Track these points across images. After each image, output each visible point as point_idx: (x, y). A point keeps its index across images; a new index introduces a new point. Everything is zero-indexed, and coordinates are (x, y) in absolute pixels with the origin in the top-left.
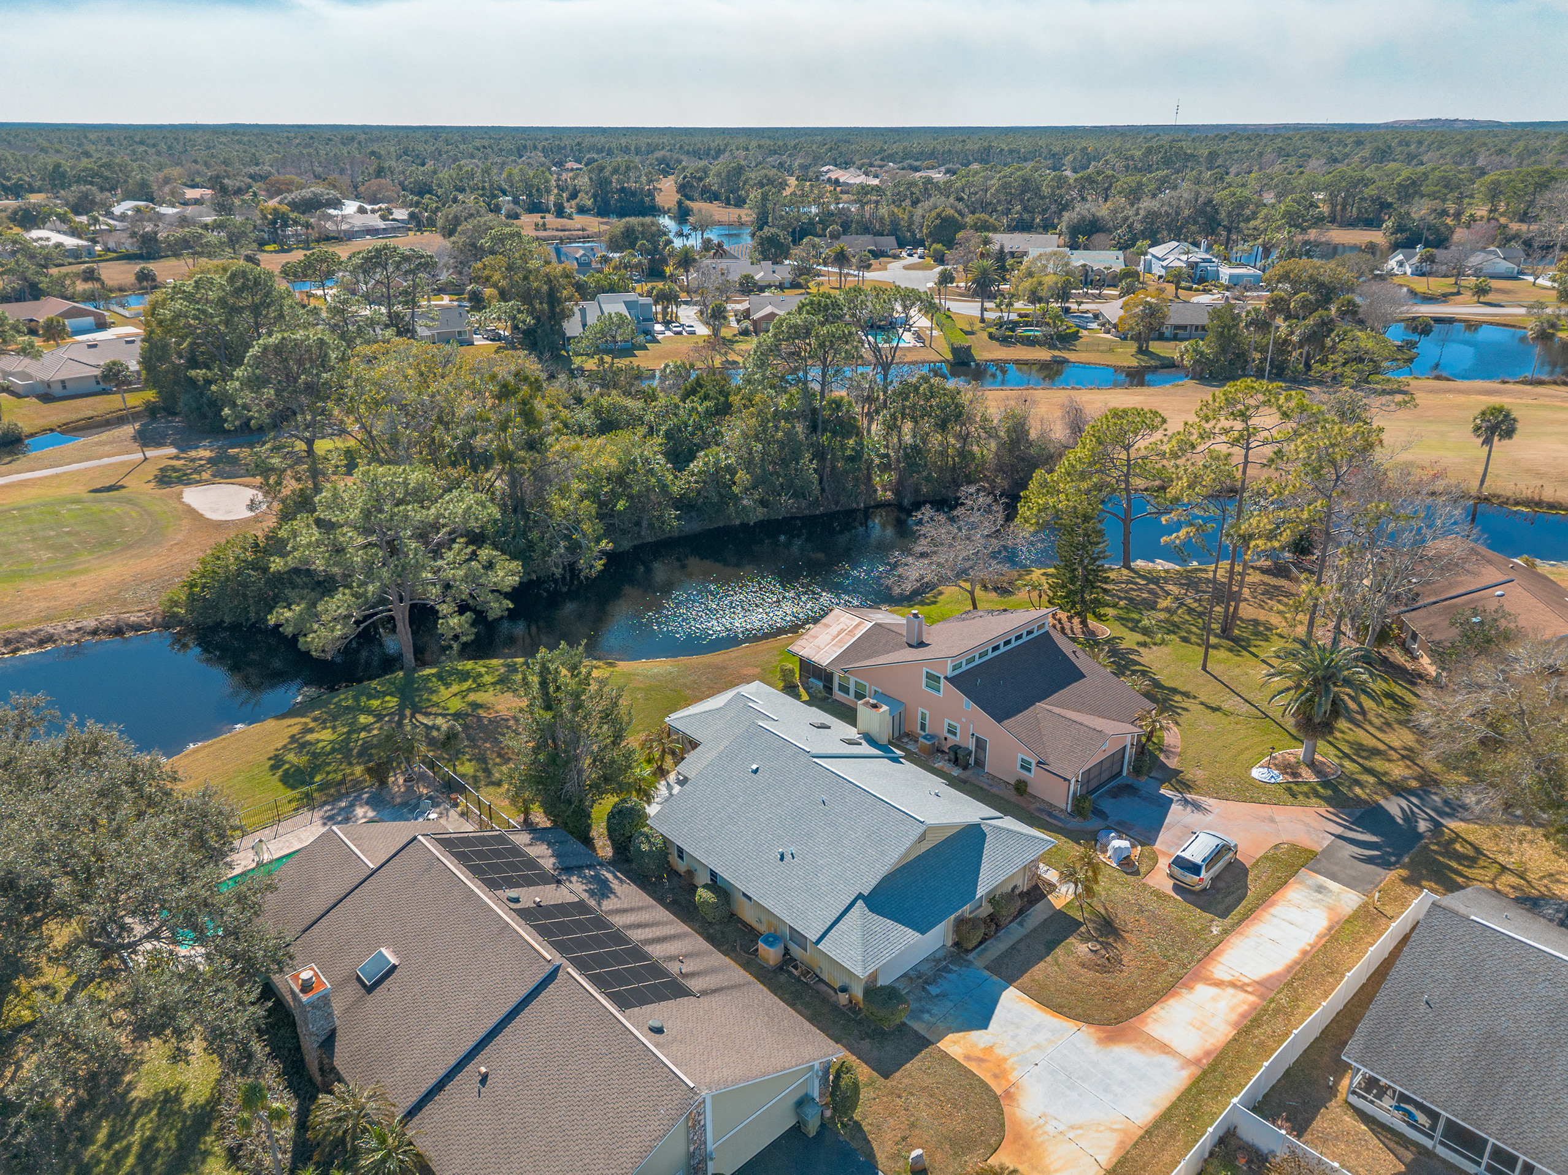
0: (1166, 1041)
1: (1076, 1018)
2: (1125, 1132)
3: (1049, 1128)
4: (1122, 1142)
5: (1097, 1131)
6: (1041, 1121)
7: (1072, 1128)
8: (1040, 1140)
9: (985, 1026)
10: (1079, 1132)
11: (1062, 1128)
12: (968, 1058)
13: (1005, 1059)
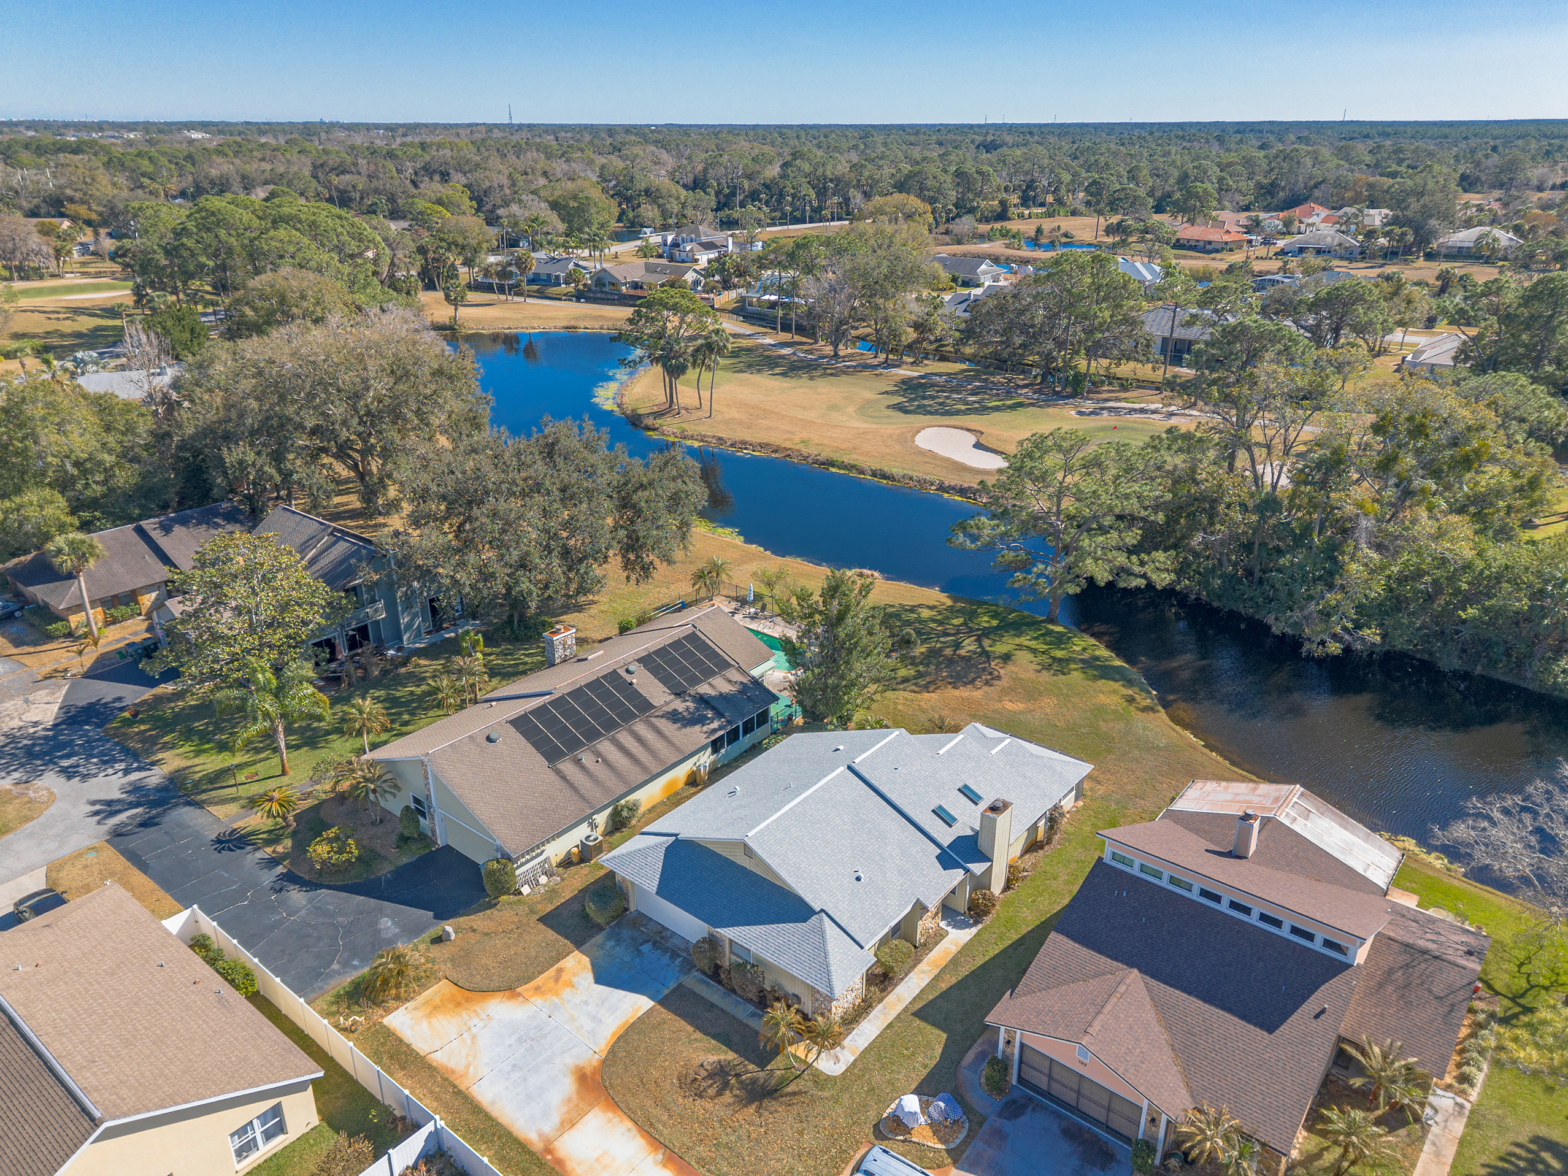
0: (579, 1126)
1: (612, 1051)
2: (465, 1075)
3: (475, 1021)
4: (453, 1072)
5: (468, 1055)
6: (483, 1016)
7: (474, 1037)
8: (464, 1014)
9: (598, 980)
10: (469, 1042)
11: (474, 1030)
12: (560, 970)
13: (557, 995)
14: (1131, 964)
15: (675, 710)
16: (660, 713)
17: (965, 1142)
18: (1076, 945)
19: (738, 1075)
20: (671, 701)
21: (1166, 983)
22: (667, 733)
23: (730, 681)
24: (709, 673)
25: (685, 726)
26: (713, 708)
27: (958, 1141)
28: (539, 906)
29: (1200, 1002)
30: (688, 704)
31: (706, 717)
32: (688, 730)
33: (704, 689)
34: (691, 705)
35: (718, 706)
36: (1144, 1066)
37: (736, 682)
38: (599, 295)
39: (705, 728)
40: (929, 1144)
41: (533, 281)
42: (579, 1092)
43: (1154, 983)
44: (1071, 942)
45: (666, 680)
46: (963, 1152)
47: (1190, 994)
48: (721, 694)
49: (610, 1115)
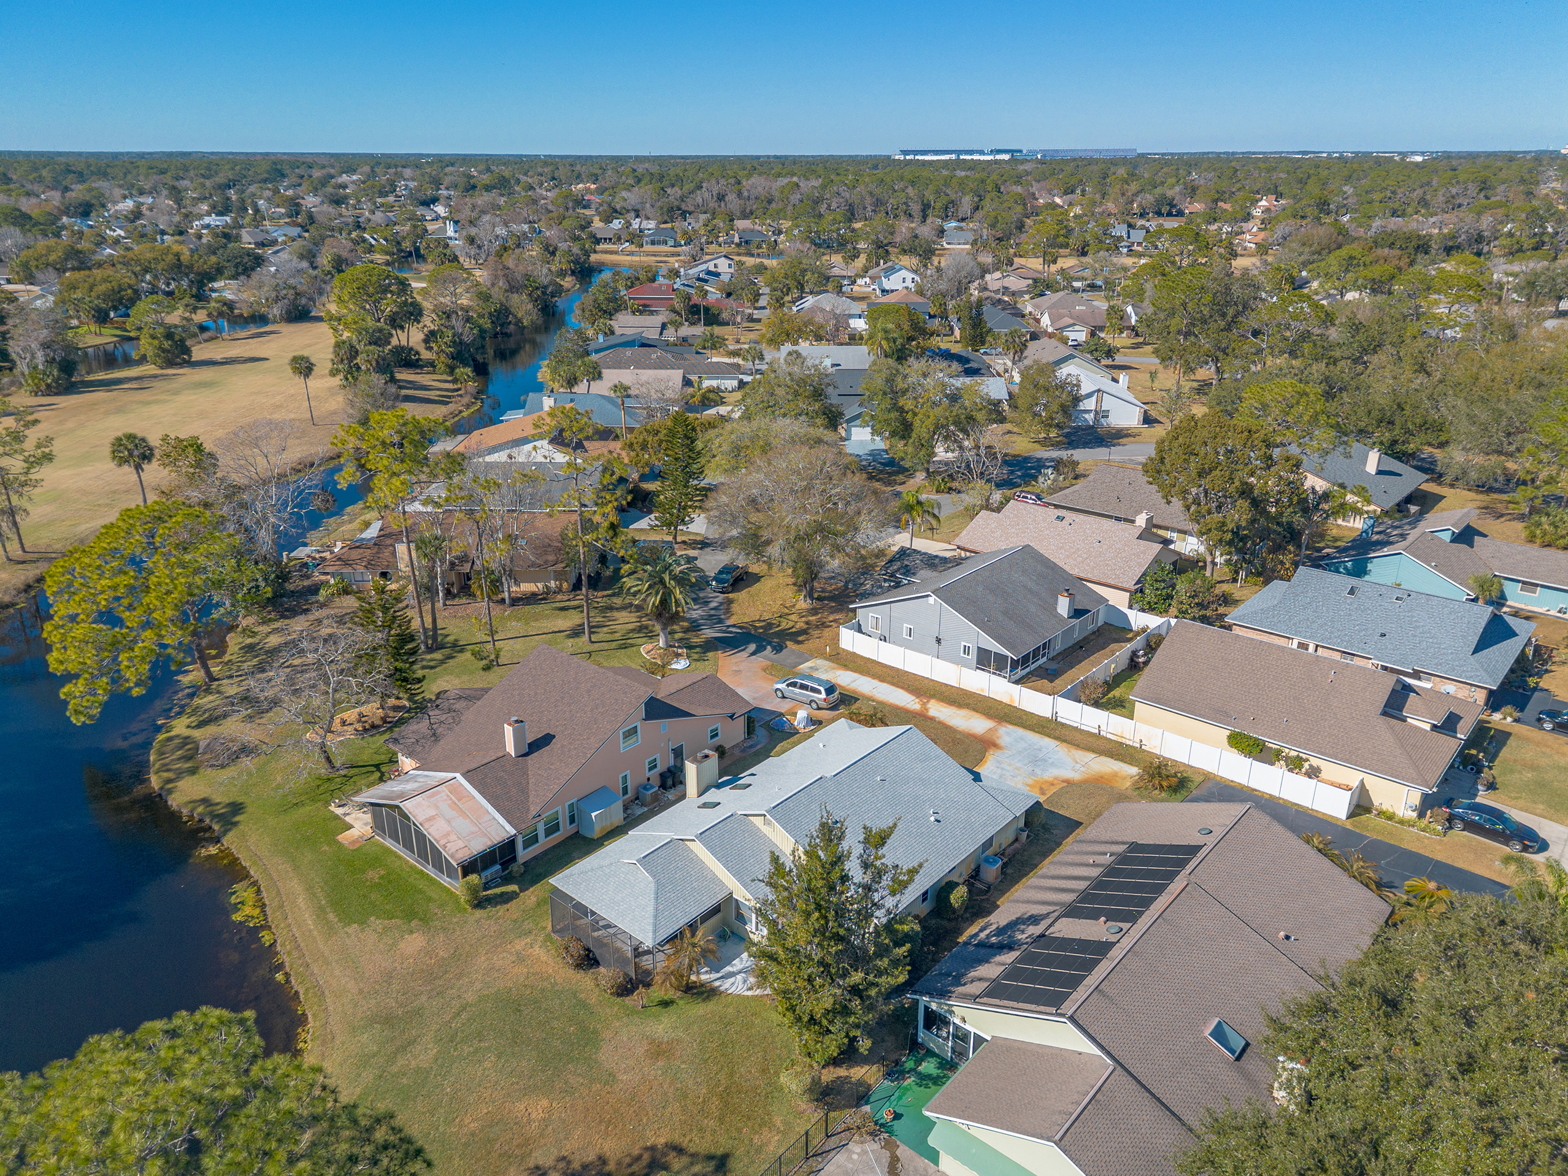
20: (1047, 929)
24: (1012, 973)
25: (1018, 919)
26: (992, 946)
30: (1024, 936)
31: (997, 935)
34: (1020, 936)
35: (988, 950)
37: (972, 981)
45: (1065, 943)
48: (987, 961)
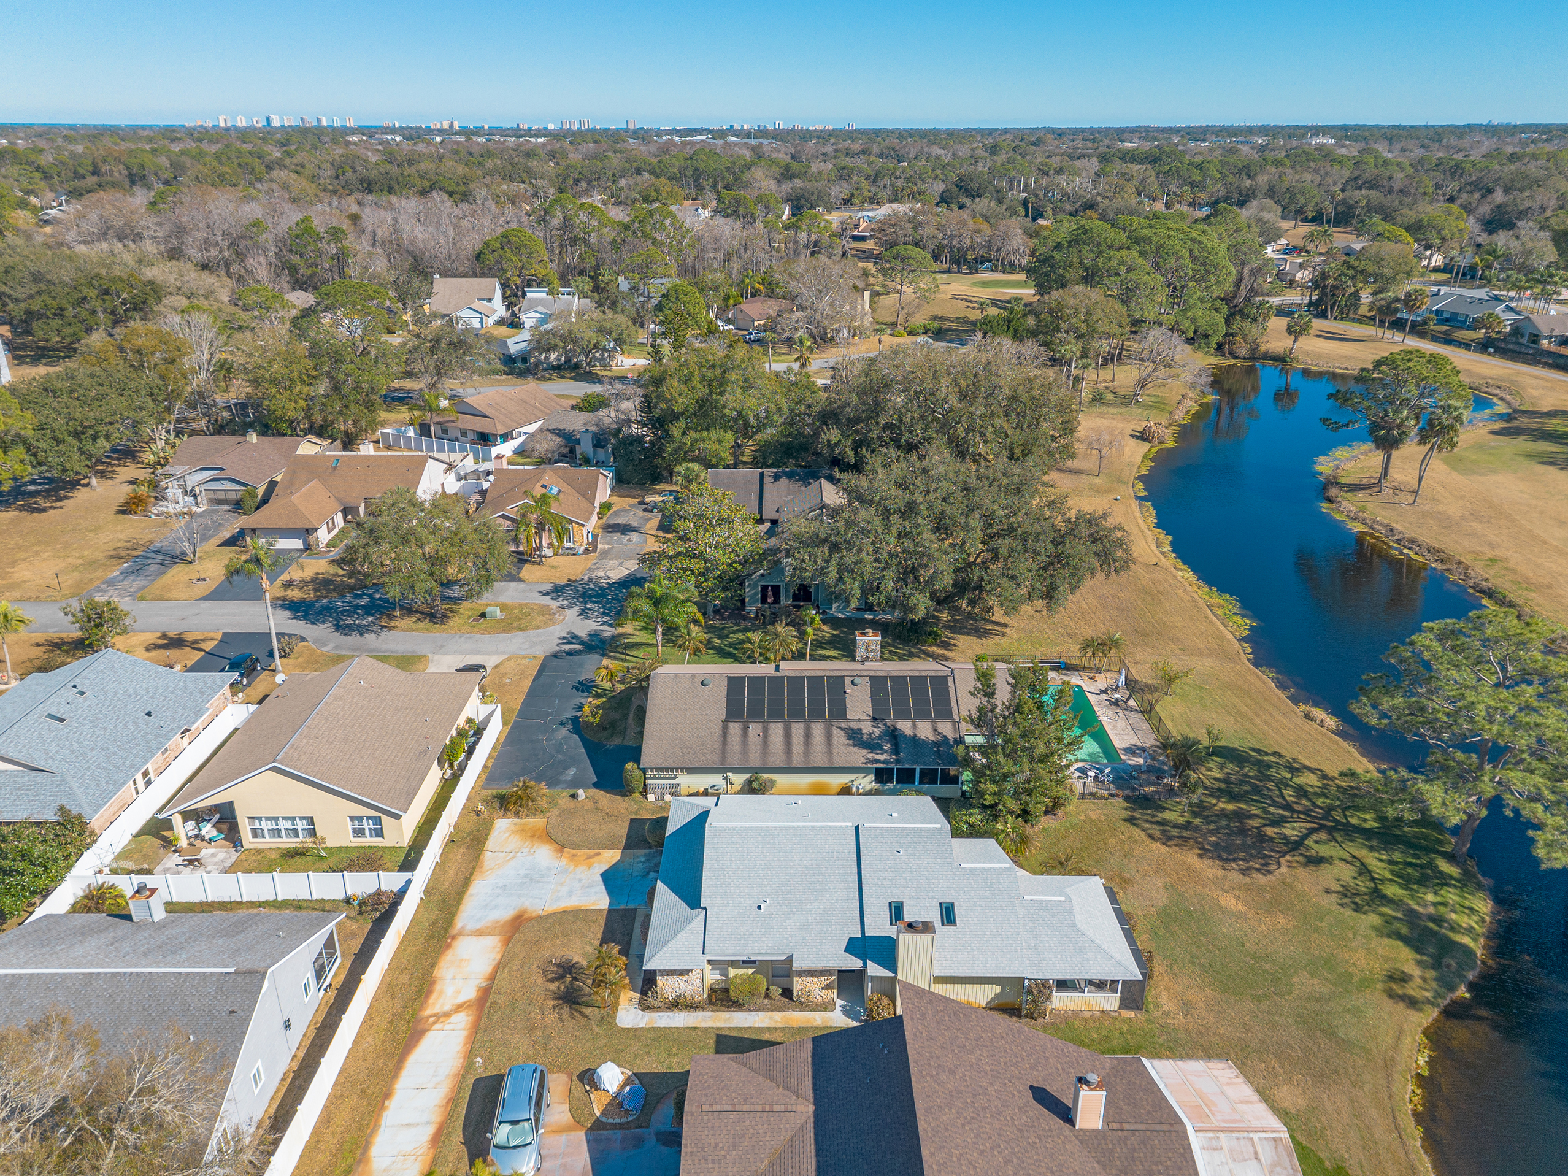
0: (480, 938)
1: (551, 915)
2: (482, 873)
3: (527, 850)
4: (482, 867)
5: (498, 864)
6: (533, 851)
7: (514, 857)
8: (528, 842)
9: (603, 875)
10: (508, 858)
11: (519, 854)
12: (599, 854)
13: (576, 866)
14: (816, 1102)
15: (860, 730)
16: (843, 725)
17: (614, 1126)
18: (810, 1059)
19: (575, 979)
20: (864, 721)
21: (816, 1134)
22: (835, 743)
23: (935, 730)
24: (922, 715)
25: (855, 745)
26: (895, 744)
27: (611, 1121)
28: (644, 812)
29: (814, 1167)
30: (876, 730)
31: (881, 748)
32: (856, 749)
33: (905, 727)
34: (878, 732)
35: (901, 744)
36: (711, 1165)
37: (940, 734)
38: (1511, 346)
39: (870, 756)
40: (595, 1106)
41: (1447, 320)
42: (506, 923)
43: (810, 1126)
44: (810, 1054)
45: (878, 703)
46: (603, 1129)
47: (817, 1155)
48: (915, 737)
49: (499, 945)
